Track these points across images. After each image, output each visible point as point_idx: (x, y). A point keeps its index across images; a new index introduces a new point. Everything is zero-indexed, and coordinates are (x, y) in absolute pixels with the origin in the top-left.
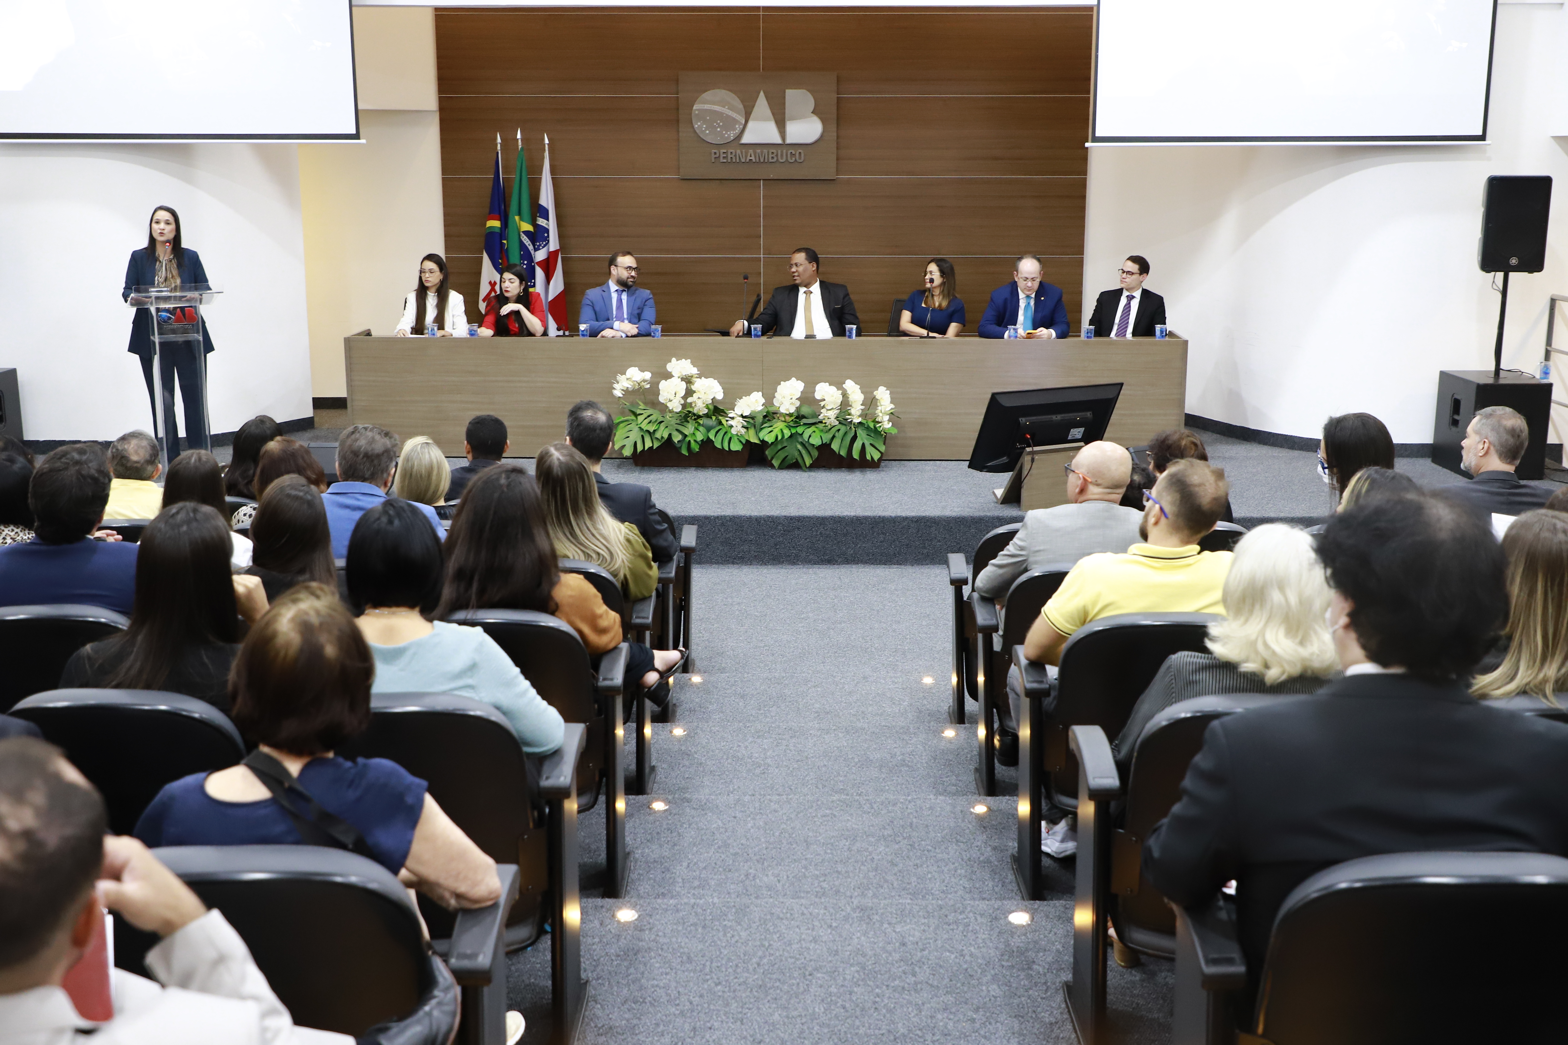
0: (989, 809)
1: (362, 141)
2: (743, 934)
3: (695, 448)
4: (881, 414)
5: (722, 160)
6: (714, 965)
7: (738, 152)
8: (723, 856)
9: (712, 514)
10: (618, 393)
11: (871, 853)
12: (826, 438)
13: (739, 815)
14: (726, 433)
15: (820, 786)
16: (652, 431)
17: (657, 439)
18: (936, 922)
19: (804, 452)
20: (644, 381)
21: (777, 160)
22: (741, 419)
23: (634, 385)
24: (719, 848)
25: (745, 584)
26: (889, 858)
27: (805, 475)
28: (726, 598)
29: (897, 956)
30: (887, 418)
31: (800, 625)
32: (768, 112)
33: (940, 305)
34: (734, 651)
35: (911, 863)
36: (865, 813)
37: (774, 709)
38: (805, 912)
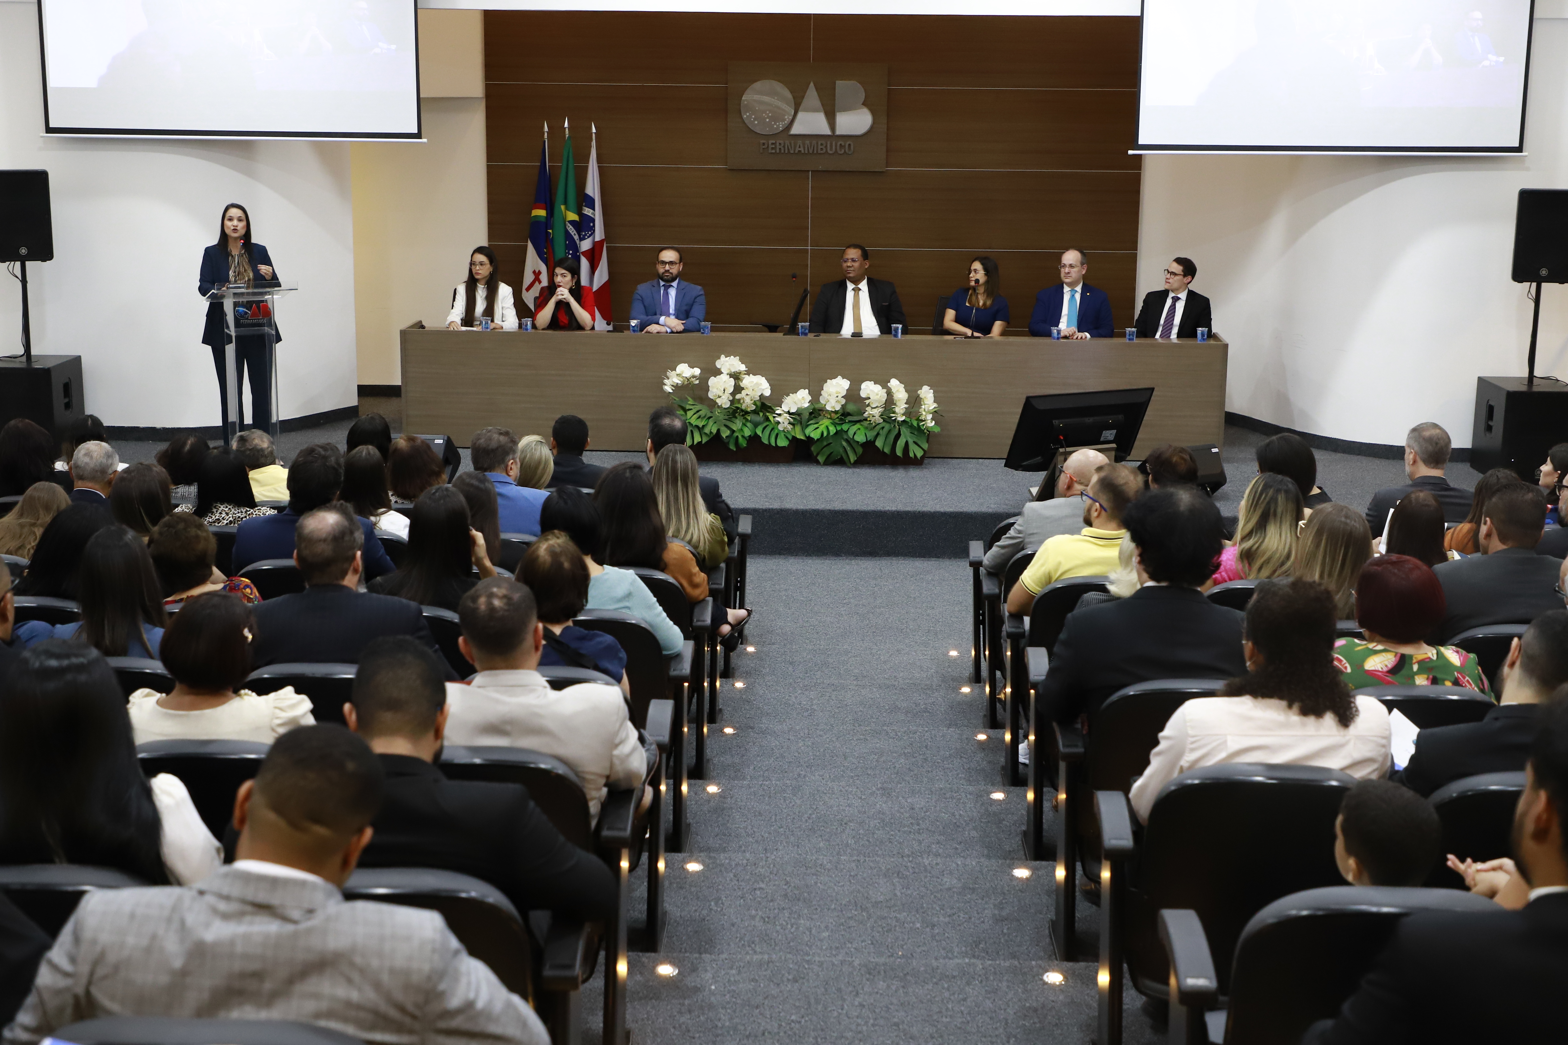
0: (988, 737)
1: (424, 140)
2: (798, 802)
3: (743, 443)
4: (924, 413)
5: (770, 151)
6: (778, 817)
7: (787, 142)
8: (781, 763)
9: (761, 507)
10: (668, 389)
11: (893, 763)
12: (871, 435)
13: (792, 738)
14: (773, 429)
15: (857, 725)
16: (701, 426)
17: (706, 434)
18: (937, 797)
19: (848, 449)
20: (694, 377)
21: (826, 151)
22: (787, 415)
23: (684, 380)
24: (777, 758)
25: (791, 573)
26: (908, 767)
27: (850, 471)
28: (774, 585)
29: (908, 815)
30: (930, 417)
31: (842, 609)
32: (817, 103)
33: (984, 304)
34: (782, 629)
35: (924, 770)
36: (891, 738)
37: (819, 672)
38: (843, 789)
